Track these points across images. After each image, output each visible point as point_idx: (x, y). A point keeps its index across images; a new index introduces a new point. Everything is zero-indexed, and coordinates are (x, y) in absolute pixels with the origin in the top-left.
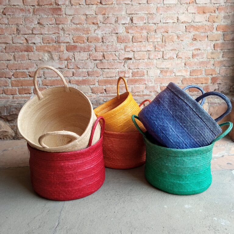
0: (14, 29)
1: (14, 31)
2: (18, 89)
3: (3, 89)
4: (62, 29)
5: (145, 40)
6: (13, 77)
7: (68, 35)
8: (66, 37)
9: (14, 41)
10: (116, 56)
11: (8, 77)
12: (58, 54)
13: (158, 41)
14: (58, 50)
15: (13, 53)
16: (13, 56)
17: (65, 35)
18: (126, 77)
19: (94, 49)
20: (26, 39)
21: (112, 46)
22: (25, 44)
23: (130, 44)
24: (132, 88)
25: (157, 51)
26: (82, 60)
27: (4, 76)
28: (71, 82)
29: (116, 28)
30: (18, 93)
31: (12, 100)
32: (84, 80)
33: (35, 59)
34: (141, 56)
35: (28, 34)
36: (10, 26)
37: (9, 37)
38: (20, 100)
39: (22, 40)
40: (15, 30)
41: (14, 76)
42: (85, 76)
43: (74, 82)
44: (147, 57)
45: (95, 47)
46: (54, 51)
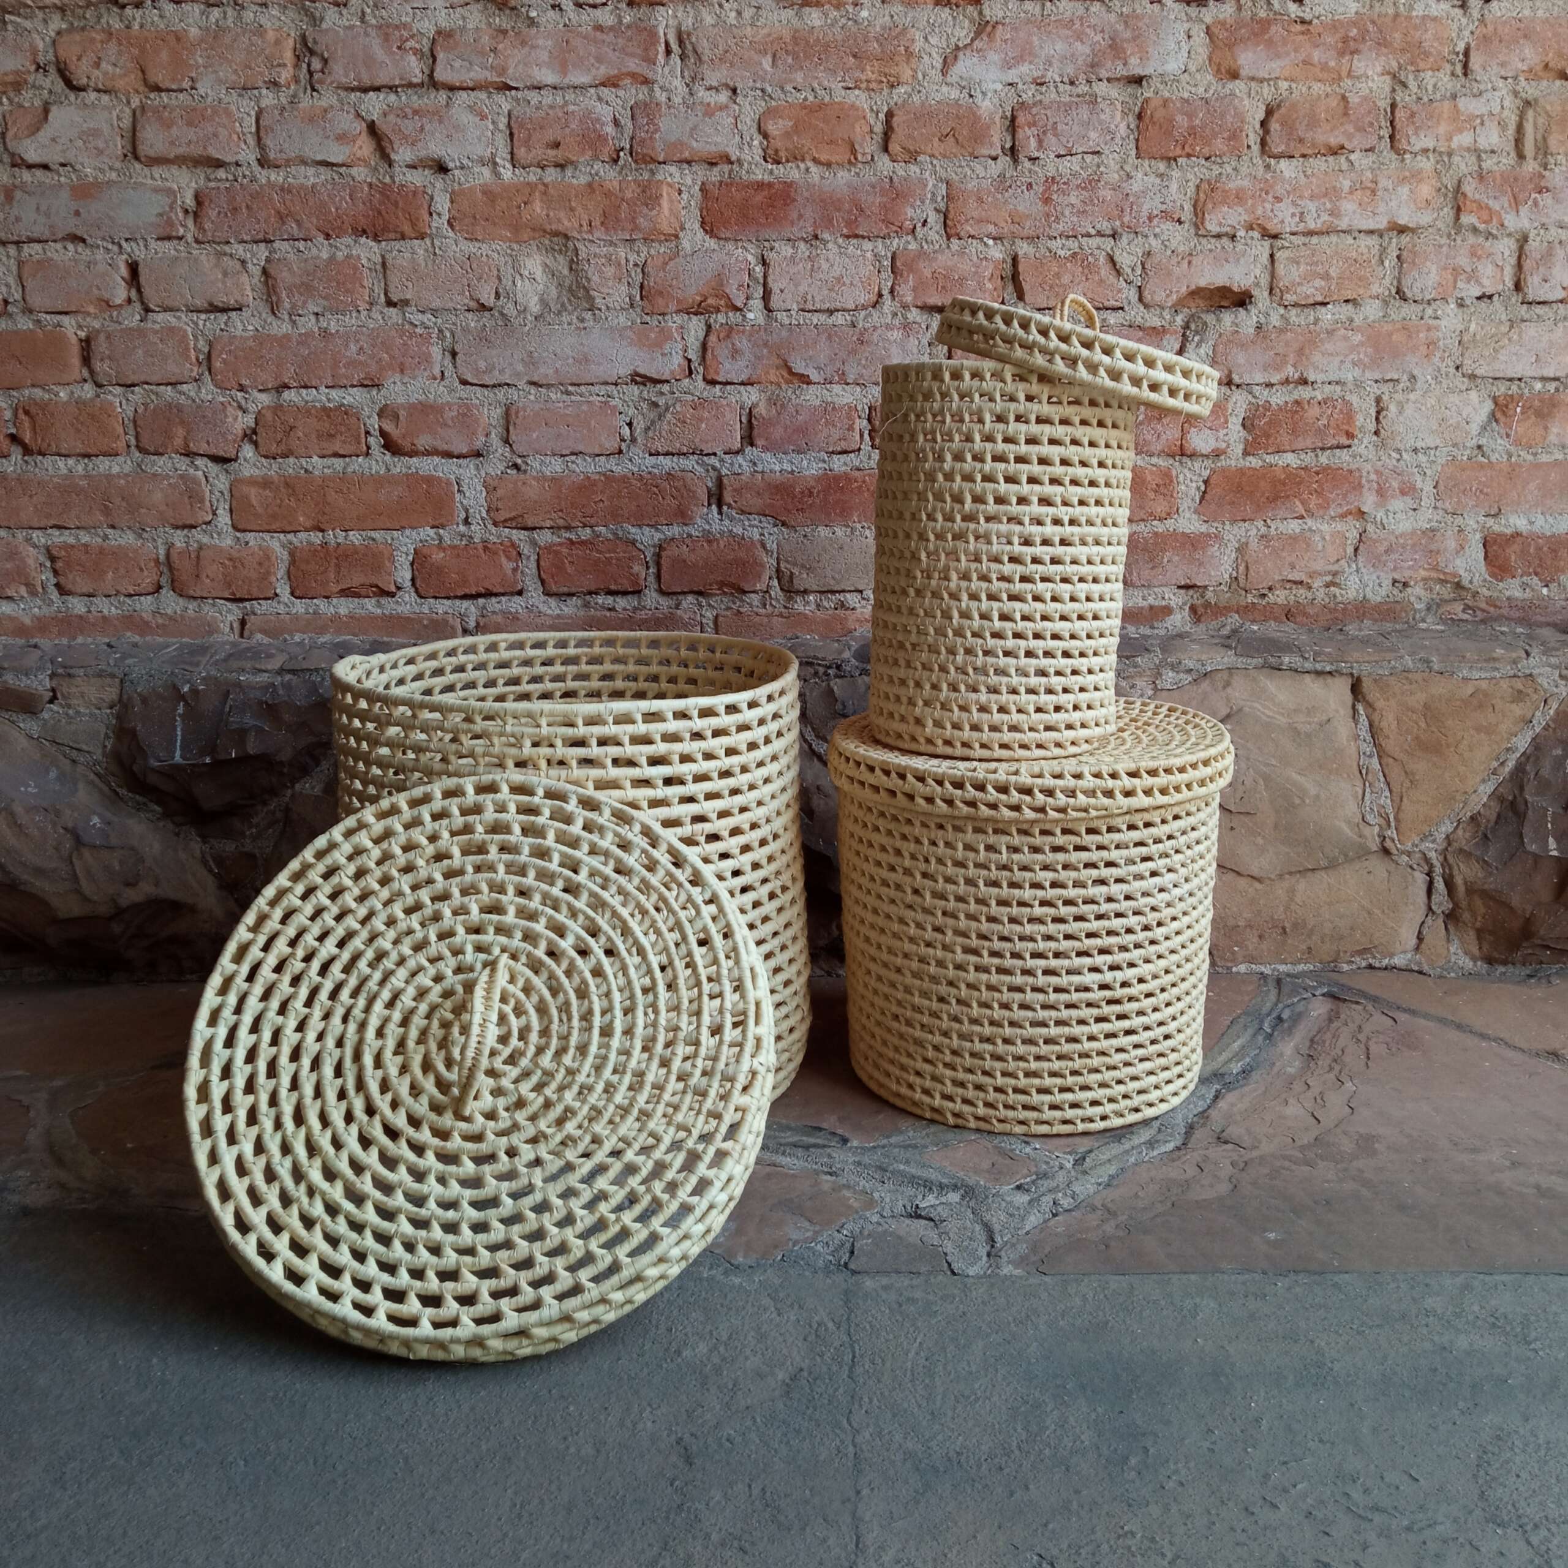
0: (277, 42)
1: (276, 64)
2: (285, 555)
3: (162, 552)
4: (675, 47)
5: (1372, 141)
6: (248, 451)
7: (723, 97)
8: (709, 111)
9: (268, 141)
10: (1119, 273)
11: (213, 451)
12: (633, 258)
13: (1483, 143)
14: (636, 228)
15: (262, 251)
16: (256, 271)
17: (702, 94)
18: (1192, 456)
19: (933, 218)
20: (372, 129)
21: (1091, 184)
22: (360, 173)
23: (1244, 170)
24: (1241, 549)
25: (1475, 230)
26: (830, 312)
27: (178, 442)
28: (728, 497)
29: (1128, 35)
30: (284, 591)
31: (234, 644)
32: (837, 478)
33: (436, 303)
34: (1333, 273)
35: (393, 88)
36: (248, 16)
37: (228, 113)
38: (301, 644)
39: (341, 138)
40: (288, 56)
41: (256, 444)
42: (843, 445)
43: (751, 501)
44: (1382, 283)
45: (949, 197)
46: (599, 233)
